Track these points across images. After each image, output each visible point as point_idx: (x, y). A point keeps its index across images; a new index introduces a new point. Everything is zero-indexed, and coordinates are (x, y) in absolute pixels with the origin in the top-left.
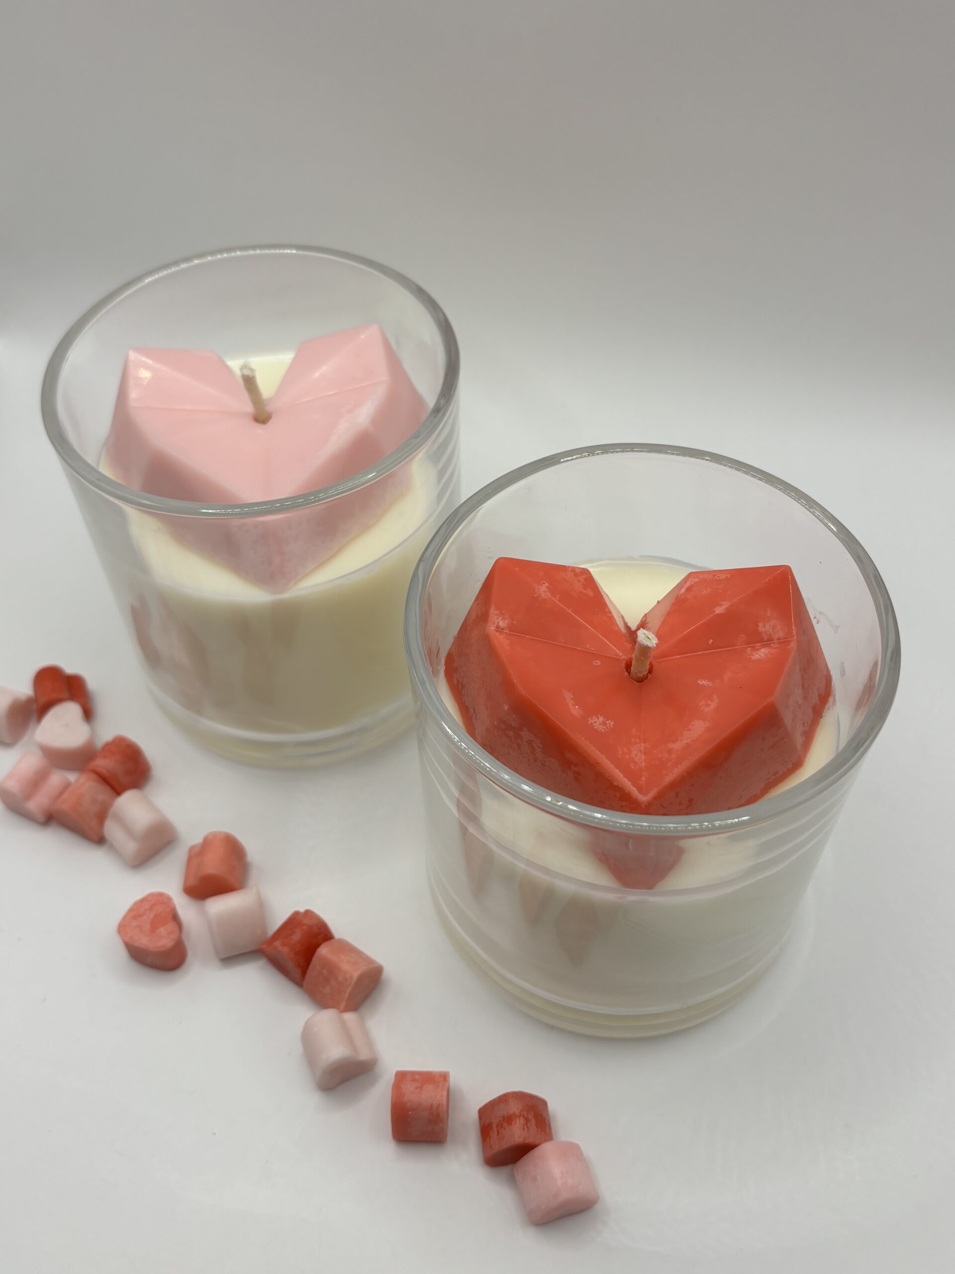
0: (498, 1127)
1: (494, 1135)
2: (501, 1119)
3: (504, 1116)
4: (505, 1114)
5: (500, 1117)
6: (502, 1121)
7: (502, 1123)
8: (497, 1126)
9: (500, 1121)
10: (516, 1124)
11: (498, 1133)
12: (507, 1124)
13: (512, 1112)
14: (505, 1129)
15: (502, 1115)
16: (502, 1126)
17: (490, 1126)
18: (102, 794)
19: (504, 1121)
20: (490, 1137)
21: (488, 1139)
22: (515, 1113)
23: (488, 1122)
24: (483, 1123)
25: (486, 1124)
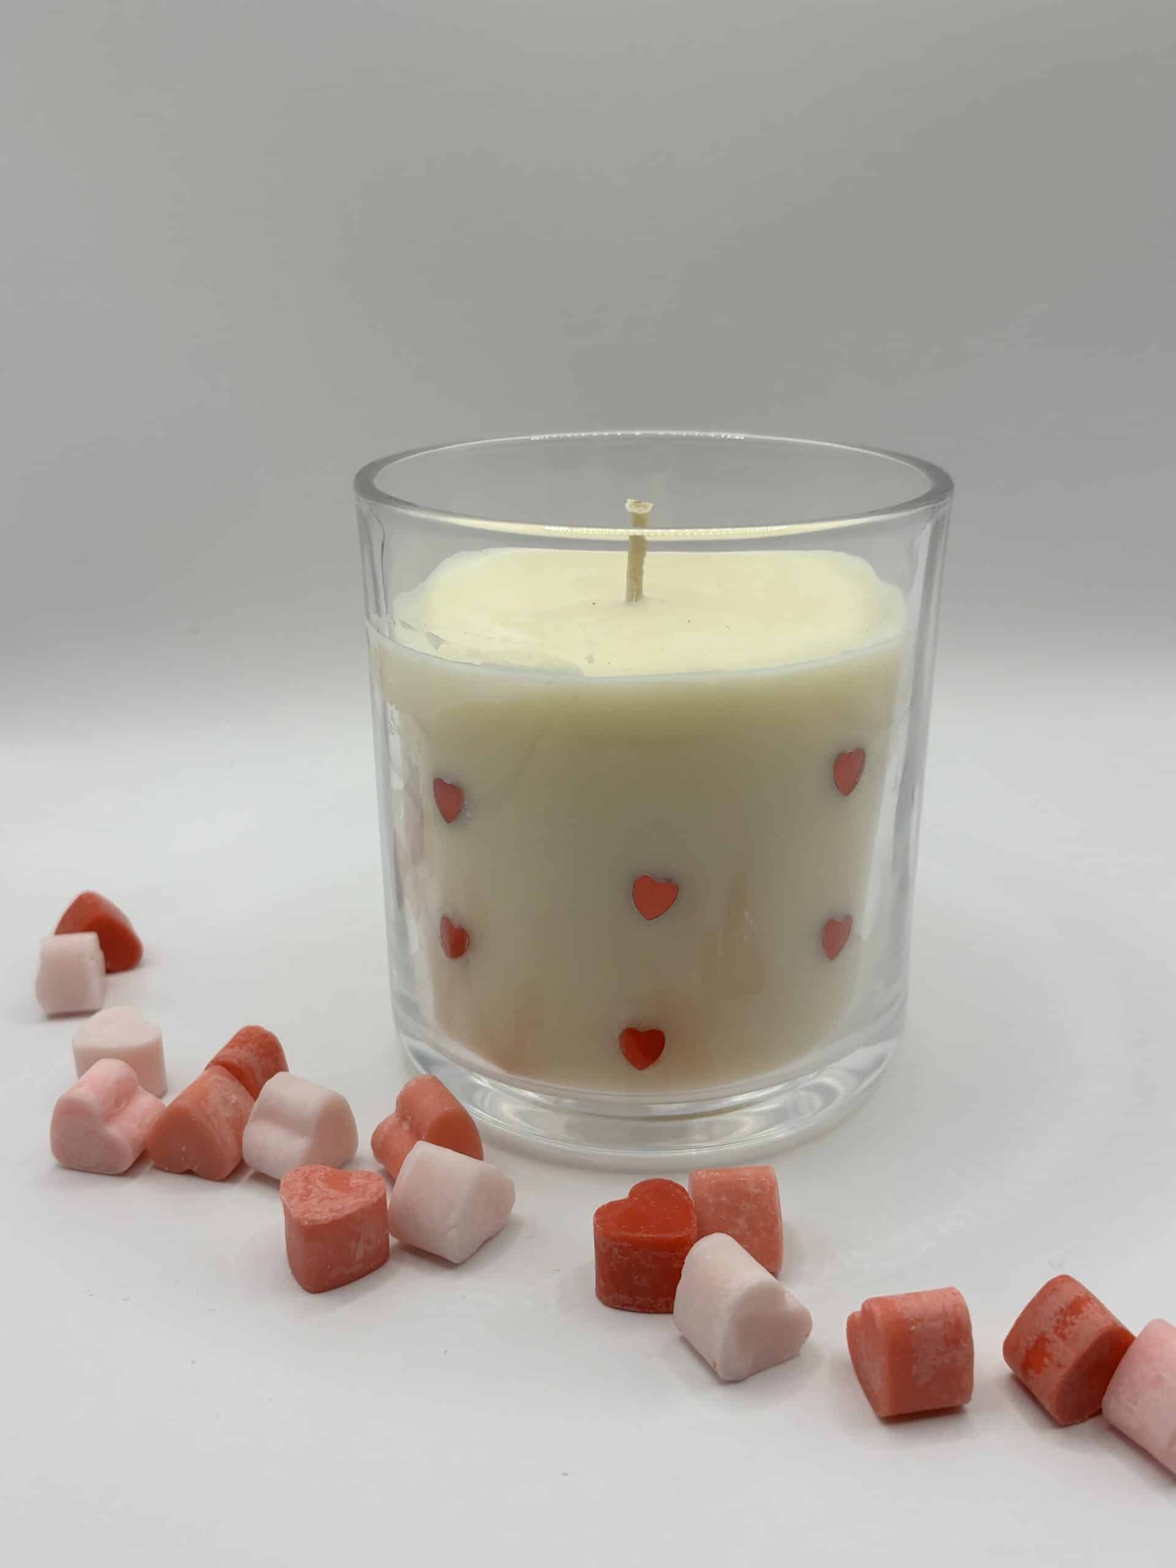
0: (1059, 1331)
1: (1056, 1346)
2: (1059, 1317)
3: (1062, 1311)
4: (1063, 1306)
5: (1056, 1314)
6: (1062, 1318)
7: (1064, 1322)
8: (1056, 1329)
9: (1058, 1321)
10: (1089, 1309)
11: (1063, 1337)
12: (1073, 1317)
13: (1073, 1298)
14: (1073, 1324)
15: (1059, 1311)
16: (1065, 1324)
17: (1042, 1340)
18: (235, 1093)
19: (1065, 1315)
20: (1049, 1355)
21: (1046, 1361)
22: (1078, 1297)
23: (1035, 1338)
24: (1023, 1351)
25: (1032, 1344)
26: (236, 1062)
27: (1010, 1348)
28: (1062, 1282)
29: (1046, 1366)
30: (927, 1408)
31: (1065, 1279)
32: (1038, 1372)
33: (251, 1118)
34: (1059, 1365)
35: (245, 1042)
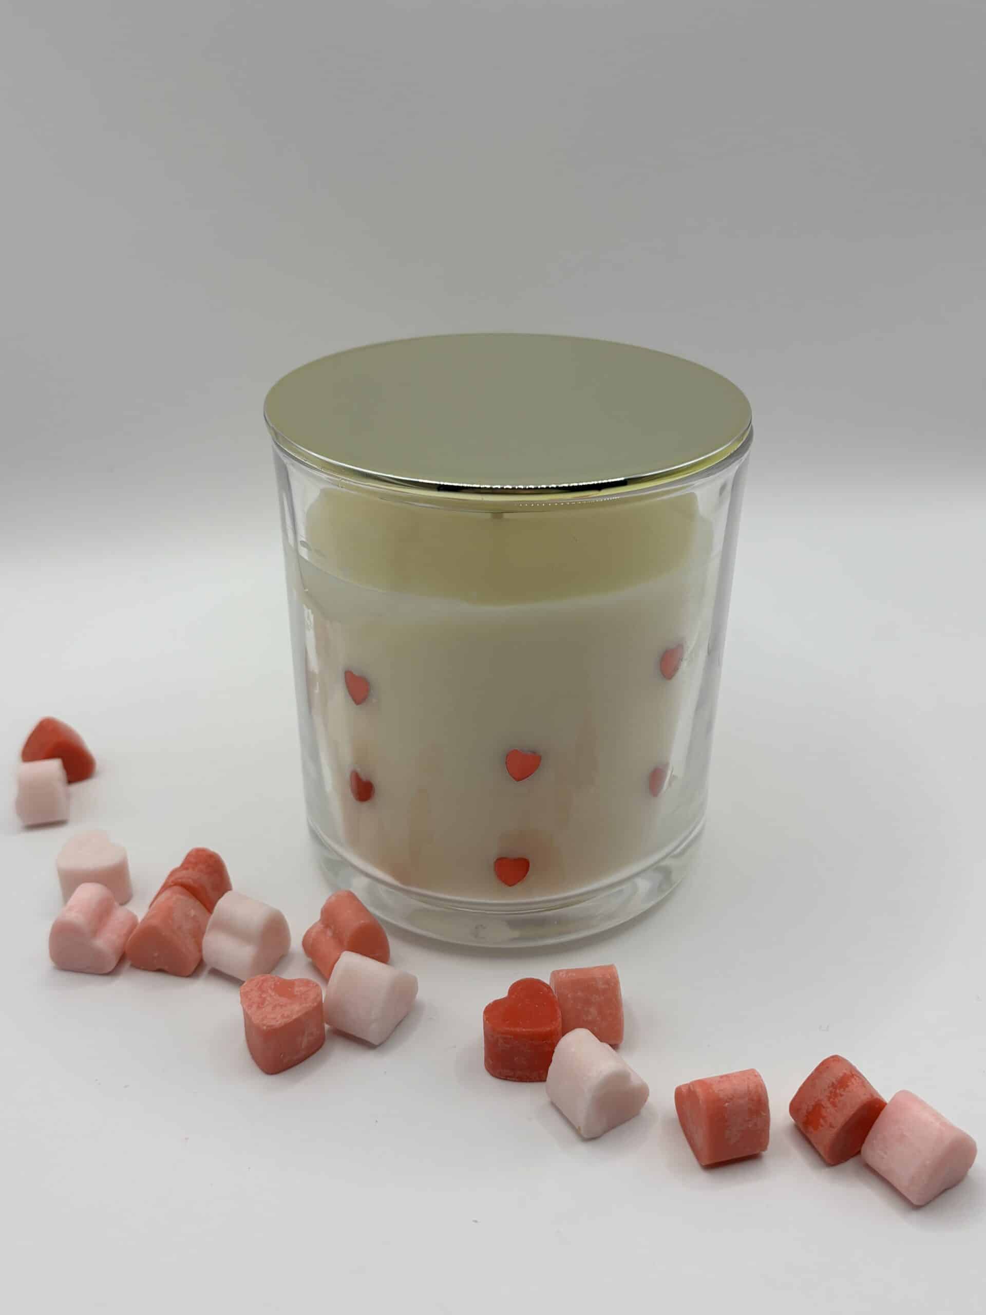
0: (831, 1100)
1: (829, 1111)
2: (831, 1089)
3: (833, 1083)
4: (834, 1080)
5: (829, 1087)
6: (834, 1090)
7: (835, 1092)
8: (829, 1098)
9: (831, 1092)
10: (853, 1084)
11: (834, 1105)
12: (842, 1090)
13: (841, 1075)
14: (841, 1095)
15: (831, 1084)
16: (836, 1095)
17: (818, 1107)
18: (193, 909)
19: (836, 1088)
20: (824, 1118)
21: (822, 1121)
22: (845, 1074)
23: (813, 1103)
24: (805, 1112)
25: (811, 1108)
26: (191, 882)
27: (795, 1108)
28: (834, 1060)
29: (822, 1126)
30: (735, 1157)
31: (835, 1059)
32: (816, 1128)
33: (208, 928)
34: (831, 1126)
35: (196, 864)
